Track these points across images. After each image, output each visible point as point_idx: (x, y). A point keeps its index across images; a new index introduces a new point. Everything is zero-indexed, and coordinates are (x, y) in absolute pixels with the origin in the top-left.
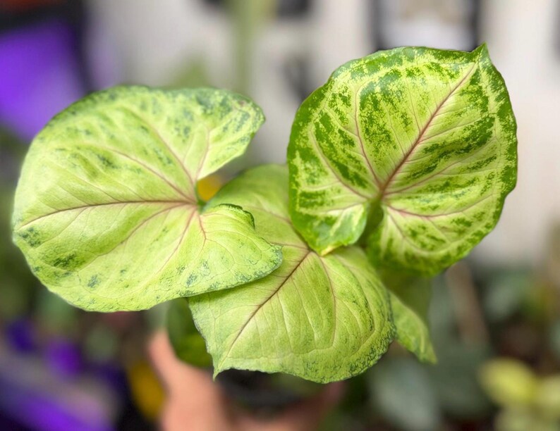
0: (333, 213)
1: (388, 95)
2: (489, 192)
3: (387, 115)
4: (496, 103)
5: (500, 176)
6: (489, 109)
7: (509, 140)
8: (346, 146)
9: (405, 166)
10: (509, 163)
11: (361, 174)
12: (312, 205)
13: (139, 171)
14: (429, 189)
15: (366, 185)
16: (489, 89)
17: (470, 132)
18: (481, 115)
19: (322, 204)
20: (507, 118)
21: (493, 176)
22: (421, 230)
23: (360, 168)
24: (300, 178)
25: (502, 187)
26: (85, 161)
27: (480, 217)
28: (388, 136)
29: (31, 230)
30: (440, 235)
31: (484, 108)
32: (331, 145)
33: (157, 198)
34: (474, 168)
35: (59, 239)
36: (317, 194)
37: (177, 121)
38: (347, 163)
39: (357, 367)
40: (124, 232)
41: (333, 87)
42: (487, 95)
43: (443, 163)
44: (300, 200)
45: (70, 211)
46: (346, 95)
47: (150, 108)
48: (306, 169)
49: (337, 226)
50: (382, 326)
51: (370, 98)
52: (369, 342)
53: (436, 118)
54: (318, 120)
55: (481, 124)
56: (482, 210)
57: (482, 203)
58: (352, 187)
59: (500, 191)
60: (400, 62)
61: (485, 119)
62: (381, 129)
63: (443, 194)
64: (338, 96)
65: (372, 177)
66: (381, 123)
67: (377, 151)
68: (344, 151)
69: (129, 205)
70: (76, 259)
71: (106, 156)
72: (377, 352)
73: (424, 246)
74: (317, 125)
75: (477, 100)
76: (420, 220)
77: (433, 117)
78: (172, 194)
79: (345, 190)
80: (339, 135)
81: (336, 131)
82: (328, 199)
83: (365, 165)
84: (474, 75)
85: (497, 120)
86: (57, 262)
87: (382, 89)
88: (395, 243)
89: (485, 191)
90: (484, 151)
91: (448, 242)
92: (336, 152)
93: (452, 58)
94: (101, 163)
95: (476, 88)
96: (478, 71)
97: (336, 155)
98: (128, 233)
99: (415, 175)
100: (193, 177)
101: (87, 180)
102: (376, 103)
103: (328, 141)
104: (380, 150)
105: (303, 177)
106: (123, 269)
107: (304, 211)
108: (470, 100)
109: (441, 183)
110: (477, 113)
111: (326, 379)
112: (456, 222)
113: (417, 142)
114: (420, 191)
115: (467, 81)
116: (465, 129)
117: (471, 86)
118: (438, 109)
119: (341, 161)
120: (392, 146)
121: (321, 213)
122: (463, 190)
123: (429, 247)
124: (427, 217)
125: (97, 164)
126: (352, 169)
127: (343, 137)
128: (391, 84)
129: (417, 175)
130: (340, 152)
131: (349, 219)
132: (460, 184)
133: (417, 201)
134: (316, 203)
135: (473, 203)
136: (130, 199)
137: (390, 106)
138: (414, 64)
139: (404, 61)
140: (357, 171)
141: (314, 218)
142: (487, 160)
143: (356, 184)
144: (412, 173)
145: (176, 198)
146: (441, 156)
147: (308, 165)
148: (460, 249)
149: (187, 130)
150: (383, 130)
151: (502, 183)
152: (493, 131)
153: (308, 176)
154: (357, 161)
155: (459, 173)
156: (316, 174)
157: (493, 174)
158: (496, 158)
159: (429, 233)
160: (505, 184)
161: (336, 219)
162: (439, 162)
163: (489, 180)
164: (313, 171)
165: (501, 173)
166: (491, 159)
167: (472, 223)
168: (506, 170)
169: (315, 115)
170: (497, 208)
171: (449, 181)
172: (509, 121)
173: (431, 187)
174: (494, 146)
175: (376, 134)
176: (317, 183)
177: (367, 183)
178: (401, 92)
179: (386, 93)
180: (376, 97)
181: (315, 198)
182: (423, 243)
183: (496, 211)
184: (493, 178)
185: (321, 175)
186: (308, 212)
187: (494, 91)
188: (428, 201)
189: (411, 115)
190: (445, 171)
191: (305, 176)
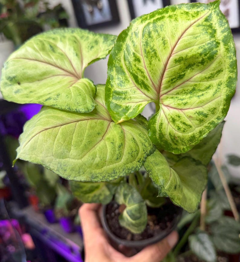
0: (130, 104)
1: (156, 28)
2: (218, 94)
3: (155, 40)
4: (221, 33)
5: (226, 83)
6: (216, 37)
7: (230, 59)
8: (136, 62)
10: (231, 75)
12: (119, 99)
14: (184, 92)
15: (149, 89)
16: (217, 25)
17: (203, 49)
18: (210, 39)
20: (229, 44)
21: (221, 83)
22: (178, 118)
23: (144, 77)
24: (114, 83)
25: (227, 91)
27: (213, 111)
28: (155, 53)
30: (189, 122)
31: (213, 35)
32: (130, 63)
36: (122, 93)
38: (137, 74)
41: (132, 29)
42: (215, 28)
43: (189, 73)
44: (113, 95)
46: (137, 32)
48: (118, 78)
51: (147, 31)
52: (112, 166)
53: (181, 40)
54: (125, 49)
55: (209, 45)
56: (214, 106)
57: (214, 101)
59: (226, 93)
61: (213, 42)
62: (152, 48)
63: (191, 96)
64: (133, 33)
65: (151, 83)
66: (152, 45)
67: (151, 64)
68: (135, 66)
73: (179, 129)
74: (124, 52)
75: (208, 30)
76: (177, 112)
77: (179, 39)
79: (138, 91)
80: (133, 55)
81: (132, 53)
82: (128, 96)
83: (146, 74)
84: (208, 16)
85: (222, 44)
88: (163, 126)
89: (216, 93)
90: (214, 65)
91: (193, 127)
92: (131, 66)
93: (196, 8)
95: (208, 24)
96: (211, 14)
97: (132, 68)
99: (172, 80)
102: (150, 33)
103: (128, 61)
104: (152, 63)
107: (114, 101)
108: (203, 30)
109: (191, 88)
110: (207, 38)
111: (71, 177)
112: (198, 114)
113: (170, 55)
114: (178, 94)
115: (203, 19)
116: (199, 48)
117: (205, 22)
118: (183, 34)
119: (134, 72)
120: (158, 60)
121: (124, 104)
122: (203, 93)
123: (182, 129)
124: (181, 109)
126: (140, 77)
127: (135, 57)
128: (158, 22)
129: (174, 80)
130: (133, 67)
132: (201, 89)
133: (176, 99)
134: (121, 97)
135: (209, 101)
137: (156, 34)
140: (143, 79)
141: (120, 106)
142: (217, 72)
143: (143, 88)
144: (170, 79)
146: (187, 68)
147: (120, 76)
148: (200, 132)
150: (153, 49)
151: (226, 88)
152: (218, 51)
153: (119, 82)
154: (142, 72)
155: (200, 81)
156: (123, 82)
157: (221, 82)
158: (222, 71)
159: (182, 120)
160: (228, 89)
161: (131, 107)
162: (186, 72)
163: (219, 87)
164: (122, 80)
165: (226, 81)
166: (220, 71)
167: (208, 115)
168: (229, 79)
169: (124, 46)
170: (224, 106)
171: (195, 87)
172: (231, 46)
173: (184, 91)
174: (220, 61)
175: (149, 52)
176: (123, 87)
177: (149, 87)
178: (163, 25)
179: (155, 27)
180: (150, 29)
181: (121, 95)
182: (178, 127)
183: (223, 108)
184: (221, 85)
185: (126, 82)
186: (116, 103)
187: (221, 27)
188: (182, 100)
189: (167, 38)
190: (192, 80)
191: (117, 82)
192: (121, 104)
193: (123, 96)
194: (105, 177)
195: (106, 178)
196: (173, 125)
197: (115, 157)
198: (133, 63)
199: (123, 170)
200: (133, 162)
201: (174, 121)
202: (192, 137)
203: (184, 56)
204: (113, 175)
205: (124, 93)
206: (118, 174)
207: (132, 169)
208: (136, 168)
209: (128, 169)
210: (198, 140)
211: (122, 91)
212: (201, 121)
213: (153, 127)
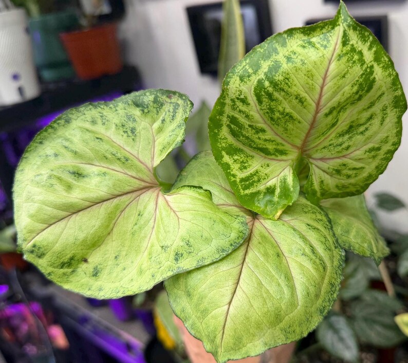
0: (271, 183)
1: (278, 86)
2: (387, 120)
3: (283, 101)
4: (369, 52)
5: (392, 105)
6: (366, 60)
7: (390, 77)
8: (259, 135)
9: (312, 132)
10: (396, 94)
11: (280, 148)
12: (252, 185)
13: (105, 174)
15: (287, 152)
16: (360, 43)
17: (358, 85)
18: (362, 68)
19: (259, 181)
20: (382, 59)
22: (343, 167)
23: (278, 144)
24: (234, 171)
25: (396, 112)
26: (59, 179)
27: (385, 141)
28: (291, 117)
29: (34, 246)
30: (359, 165)
31: (362, 61)
32: (247, 138)
34: (368, 108)
35: (57, 247)
36: (252, 175)
37: (123, 126)
38: (265, 146)
41: (229, 94)
42: (360, 49)
43: (343, 115)
44: (241, 186)
46: (242, 97)
47: (99, 121)
48: (235, 161)
49: (277, 191)
51: (263, 93)
53: (325, 88)
54: (228, 123)
55: (364, 76)
56: (386, 135)
57: (384, 130)
58: (277, 158)
59: (396, 116)
60: (276, 51)
61: (366, 70)
62: (282, 114)
63: (350, 135)
64: (236, 100)
65: (290, 146)
66: (281, 109)
67: (286, 130)
68: (259, 138)
71: (75, 170)
73: (349, 177)
74: (228, 126)
75: (353, 57)
76: (339, 161)
77: (322, 88)
78: (137, 184)
79: (272, 162)
80: (250, 129)
81: (247, 127)
82: (262, 174)
83: (280, 141)
84: (343, 37)
85: (375, 65)
86: (62, 265)
87: (271, 82)
88: (325, 183)
89: (384, 121)
91: (367, 167)
92: (253, 141)
93: (319, 30)
95: (348, 48)
96: (345, 32)
97: (255, 143)
100: (150, 166)
101: (65, 194)
102: (270, 96)
103: (244, 136)
104: (288, 128)
107: (247, 192)
109: (346, 128)
110: (357, 69)
112: (368, 152)
113: (316, 113)
114: (331, 140)
115: (339, 45)
116: (352, 86)
117: (345, 48)
119: (260, 146)
120: (296, 122)
121: (261, 187)
122: (365, 126)
123: (354, 175)
124: (344, 156)
125: (70, 179)
126: (271, 147)
127: (254, 129)
128: (277, 75)
129: (325, 133)
130: (257, 140)
131: (284, 181)
132: (361, 123)
133: (331, 148)
134: (254, 182)
135: (377, 133)
137: (283, 93)
138: (289, 48)
139: (279, 49)
140: (276, 147)
141: (258, 193)
142: (378, 98)
143: (279, 155)
144: (321, 133)
146: (339, 112)
147: (236, 157)
150: (285, 114)
151: (395, 110)
152: (376, 76)
153: (239, 165)
154: (273, 141)
155: (358, 115)
156: (245, 161)
157: (386, 106)
158: (384, 94)
159: (349, 167)
161: (275, 186)
162: (339, 116)
163: (385, 112)
164: (241, 160)
165: (392, 102)
166: (381, 96)
167: (381, 147)
168: (395, 99)
170: (397, 129)
171: (351, 124)
172: (385, 60)
174: (380, 86)
175: (280, 118)
176: (249, 167)
177: (287, 150)
178: (288, 79)
179: (275, 85)
180: (268, 91)
181: (252, 179)
182: (347, 175)
183: (396, 131)
184: (387, 109)
185: (248, 160)
186: (251, 192)
187: (365, 43)
188: (340, 145)
189: (303, 94)
191: (237, 166)
192: (258, 189)
193: (256, 178)
195: (331, 299)
196: (338, 177)
198: (254, 137)
203: (335, 105)
204: (333, 289)
205: (255, 174)
208: (341, 259)
212: (374, 157)
213: (312, 189)
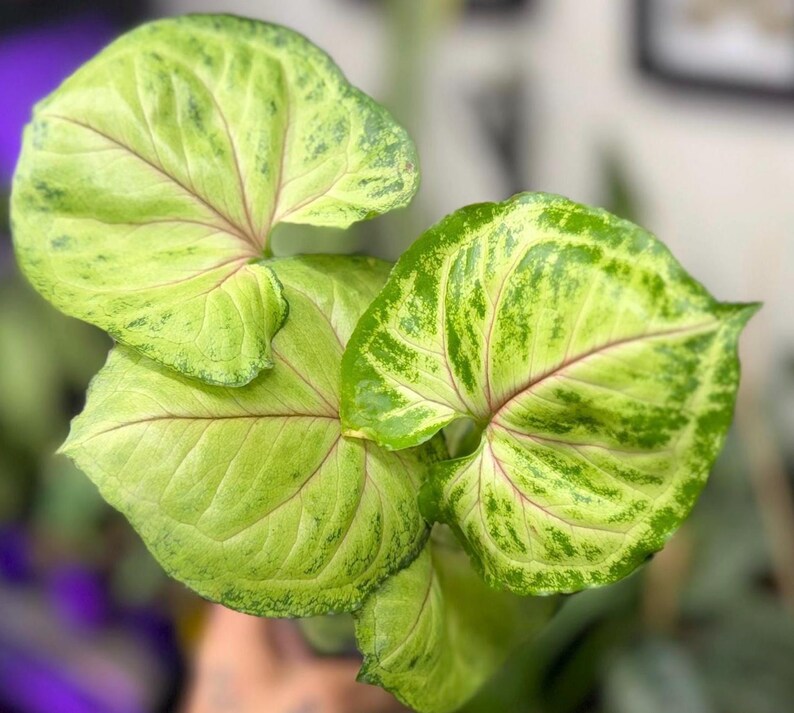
0: (406, 393)
2: (623, 525)
3: (541, 304)
4: (707, 401)
5: (653, 514)
6: (688, 401)
7: (693, 472)
8: (473, 309)
9: (524, 396)
10: (675, 506)
11: (473, 365)
12: (387, 360)
14: (551, 459)
15: (474, 388)
16: (711, 372)
17: (637, 414)
18: (667, 401)
19: (400, 369)
20: (712, 435)
21: (644, 507)
22: (503, 509)
23: (475, 356)
24: (394, 311)
25: (646, 533)
27: (590, 553)
28: (525, 336)
30: (523, 536)
31: (681, 393)
32: (458, 295)
33: (212, 203)
34: (623, 474)
36: (402, 350)
38: (462, 336)
39: (239, 598)
40: (141, 213)
41: (509, 215)
42: (700, 378)
43: (581, 434)
44: (375, 341)
45: (100, 138)
48: (412, 305)
49: (398, 413)
50: (334, 584)
51: (535, 262)
52: (289, 584)
54: (465, 248)
55: (657, 414)
56: (599, 546)
57: (605, 534)
58: (454, 375)
59: (641, 537)
60: (616, 242)
61: (670, 411)
62: (523, 318)
63: (563, 481)
64: (505, 232)
65: (484, 381)
66: (526, 310)
67: (503, 347)
68: (467, 315)
69: (174, 184)
70: (63, 199)
72: (293, 608)
73: (495, 534)
74: (462, 252)
75: (677, 374)
79: (443, 373)
80: (473, 286)
81: (474, 279)
82: (413, 367)
83: (482, 355)
85: (692, 427)
87: (559, 263)
88: (463, 499)
89: (619, 520)
90: (646, 460)
91: (529, 555)
92: (457, 309)
94: (187, 108)
95: (689, 356)
96: (711, 334)
97: (455, 314)
98: (145, 219)
99: (533, 419)
102: (537, 276)
103: (458, 287)
104: (507, 348)
105: (400, 311)
106: (105, 255)
107: (371, 358)
108: (665, 367)
109: (571, 464)
112: (554, 534)
113: (552, 373)
114: (535, 452)
115: (683, 337)
116: (630, 404)
117: (683, 349)
118: (609, 345)
119: (457, 327)
120: (522, 354)
121: (392, 380)
122: (593, 496)
123: (501, 540)
124: (522, 495)
126: (465, 346)
127: (476, 295)
128: (574, 264)
129: (537, 424)
130: (462, 314)
131: (421, 415)
132: (595, 484)
133: (525, 463)
134: (394, 360)
135: (591, 524)
136: (178, 178)
137: (552, 293)
138: (632, 260)
139: (623, 246)
140: (470, 357)
141: (379, 379)
142: (647, 477)
143: (461, 375)
144: (530, 415)
145: (237, 222)
146: (582, 420)
147: (418, 302)
148: (539, 576)
149: (322, 148)
150: (524, 321)
151: (649, 527)
152: (673, 440)
153: (408, 316)
154: (475, 343)
155: (600, 466)
156: (420, 322)
157: (645, 505)
158: (661, 483)
159: (510, 520)
160: (652, 532)
161: (405, 403)
162: (575, 426)
163: (634, 510)
164: (419, 315)
165: (657, 512)
166: (653, 480)
167: (576, 554)
168: (665, 511)
169: (468, 239)
170: (623, 559)
171: (581, 467)
172: (714, 443)
173: (553, 457)
174: (666, 463)
175: (513, 320)
176: (413, 336)
177: (476, 385)
178: (578, 284)
179: (558, 272)
180: (543, 267)
181: (396, 354)
182: (496, 529)
183: (618, 563)
184: (642, 510)
185: (425, 328)
186: (375, 365)
187: (717, 382)
188: (537, 475)
189: (567, 327)
190: (581, 448)
192: (385, 376)
193: (401, 360)
194: (258, 603)
196: (485, 515)
197: (306, 565)
198: (465, 304)
199: (311, 602)
200: (344, 588)
201: (492, 506)
202: (514, 572)
203: (584, 398)
205: (407, 355)
206: (295, 608)
207: (334, 604)
209: (324, 603)
210: (525, 589)
211: (404, 346)
212: (553, 555)
213: (439, 483)
